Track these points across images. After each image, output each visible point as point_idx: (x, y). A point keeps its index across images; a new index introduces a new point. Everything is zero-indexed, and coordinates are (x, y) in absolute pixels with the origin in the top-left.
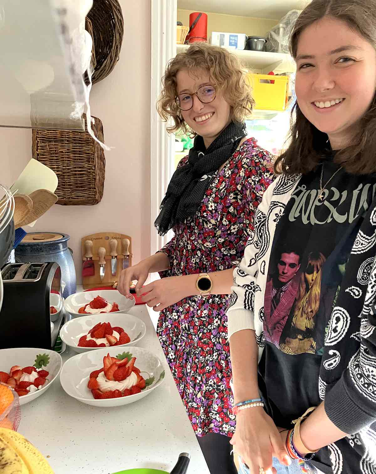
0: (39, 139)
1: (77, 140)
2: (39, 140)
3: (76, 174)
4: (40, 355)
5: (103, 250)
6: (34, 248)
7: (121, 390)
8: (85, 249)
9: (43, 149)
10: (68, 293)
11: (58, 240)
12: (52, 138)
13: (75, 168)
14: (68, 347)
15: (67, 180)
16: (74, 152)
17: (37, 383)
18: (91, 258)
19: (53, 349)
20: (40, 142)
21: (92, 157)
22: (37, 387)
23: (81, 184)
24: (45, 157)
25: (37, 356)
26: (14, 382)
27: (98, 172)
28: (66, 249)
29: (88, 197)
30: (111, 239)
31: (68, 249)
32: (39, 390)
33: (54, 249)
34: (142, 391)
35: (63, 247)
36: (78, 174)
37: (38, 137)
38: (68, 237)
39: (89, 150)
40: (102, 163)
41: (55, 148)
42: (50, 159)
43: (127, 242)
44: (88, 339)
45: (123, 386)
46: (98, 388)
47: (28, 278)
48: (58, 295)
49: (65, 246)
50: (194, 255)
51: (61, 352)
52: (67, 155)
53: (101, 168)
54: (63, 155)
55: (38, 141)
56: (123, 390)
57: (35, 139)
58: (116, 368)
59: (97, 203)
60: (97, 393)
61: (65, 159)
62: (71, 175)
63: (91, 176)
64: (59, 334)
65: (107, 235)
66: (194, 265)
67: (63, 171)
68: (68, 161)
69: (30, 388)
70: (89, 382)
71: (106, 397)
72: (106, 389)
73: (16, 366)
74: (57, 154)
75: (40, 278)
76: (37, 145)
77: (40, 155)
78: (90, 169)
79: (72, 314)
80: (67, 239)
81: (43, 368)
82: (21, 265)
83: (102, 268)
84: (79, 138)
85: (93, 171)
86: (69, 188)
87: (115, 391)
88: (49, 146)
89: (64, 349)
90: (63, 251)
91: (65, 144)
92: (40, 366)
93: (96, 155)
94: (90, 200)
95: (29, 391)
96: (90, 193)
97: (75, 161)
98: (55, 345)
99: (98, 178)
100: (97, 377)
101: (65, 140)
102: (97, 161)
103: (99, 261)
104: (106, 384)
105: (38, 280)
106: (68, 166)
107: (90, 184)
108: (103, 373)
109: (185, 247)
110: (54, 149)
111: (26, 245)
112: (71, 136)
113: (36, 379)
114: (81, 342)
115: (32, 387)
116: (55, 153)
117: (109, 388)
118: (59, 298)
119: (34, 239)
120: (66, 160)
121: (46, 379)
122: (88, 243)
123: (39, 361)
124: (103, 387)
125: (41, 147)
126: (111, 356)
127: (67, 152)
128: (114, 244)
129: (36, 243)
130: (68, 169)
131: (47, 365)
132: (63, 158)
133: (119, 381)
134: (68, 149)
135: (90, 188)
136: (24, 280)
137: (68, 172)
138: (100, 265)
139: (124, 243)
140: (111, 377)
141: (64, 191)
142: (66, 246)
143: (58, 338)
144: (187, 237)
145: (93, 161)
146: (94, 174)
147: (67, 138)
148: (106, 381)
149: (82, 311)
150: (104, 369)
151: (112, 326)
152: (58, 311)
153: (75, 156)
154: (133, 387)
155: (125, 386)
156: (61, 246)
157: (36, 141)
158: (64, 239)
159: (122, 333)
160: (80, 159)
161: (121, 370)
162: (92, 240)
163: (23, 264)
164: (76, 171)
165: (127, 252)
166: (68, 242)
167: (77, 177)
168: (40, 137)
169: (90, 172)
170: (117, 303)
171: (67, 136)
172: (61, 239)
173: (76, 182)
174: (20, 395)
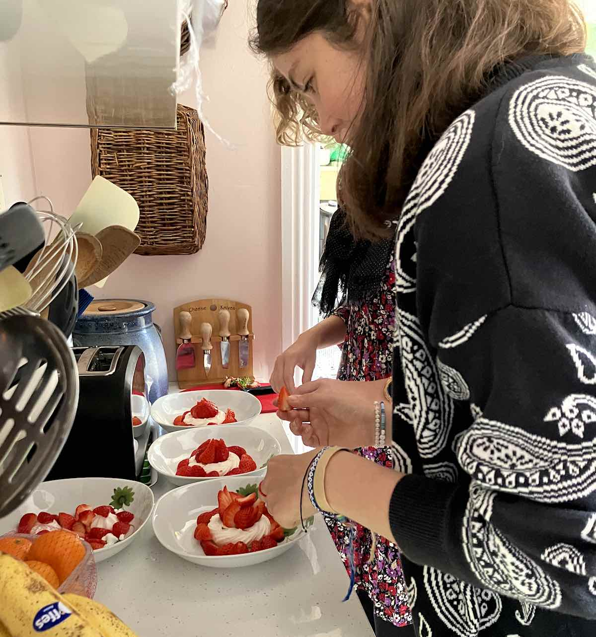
0: (102, 147)
1: (163, 147)
2: (102, 149)
3: (161, 204)
4: (119, 488)
5: (208, 328)
6: (102, 324)
7: (246, 543)
8: (179, 326)
9: (109, 164)
10: (156, 394)
11: (138, 312)
12: (122, 145)
13: (161, 193)
14: (161, 477)
15: (148, 214)
16: (158, 168)
17: (117, 531)
18: (189, 340)
19: (138, 479)
20: (103, 152)
21: (187, 175)
22: (118, 537)
23: (171, 219)
24: (112, 176)
25: (115, 490)
26: (83, 529)
27: (197, 199)
28: (150, 325)
29: (182, 242)
30: (219, 310)
31: (154, 326)
32: (120, 541)
33: (133, 326)
34: (278, 544)
35: (146, 323)
36: (166, 204)
37: (101, 144)
38: (153, 306)
39: (182, 163)
40: (203, 185)
41: (128, 161)
42: (121, 180)
43: (244, 314)
44: (191, 465)
45: (249, 537)
46: (209, 539)
47: (96, 370)
48: (142, 397)
49: (148, 321)
50: (383, 349)
51: (150, 484)
52: (148, 172)
53: (201, 193)
54: (141, 173)
55: (101, 151)
56: (249, 543)
57: (95, 147)
58: (238, 509)
59: (196, 252)
60: (209, 546)
61: (144, 179)
62: (154, 206)
63: (186, 206)
64: (146, 456)
65: (214, 304)
66: (384, 366)
67: (141, 199)
68: (150, 182)
69: (107, 538)
70: (197, 530)
71: (224, 552)
72: (222, 541)
73: (84, 505)
74: (131, 170)
75: (114, 371)
76: (100, 156)
77: (104, 173)
78: (184, 195)
79: (164, 427)
80: (151, 310)
81: (125, 508)
82: (84, 350)
83: (206, 356)
84: (166, 144)
85: (189, 198)
86: (152, 227)
87: (237, 544)
88: (118, 158)
89: (155, 480)
90: (146, 328)
91: (144, 153)
92: (120, 506)
93: (193, 171)
94: (185, 247)
95: (106, 543)
96: (185, 235)
97: (161, 182)
98: (140, 474)
99: (196, 209)
100: (209, 521)
101: (144, 147)
102: (195, 182)
103: (202, 344)
104: (222, 534)
105: (111, 373)
106: (150, 191)
107: (185, 220)
108: (217, 516)
109: (366, 335)
110: (127, 163)
111: (89, 319)
112: (153, 141)
113: (115, 526)
114: (181, 468)
115: (110, 537)
116: (129, 170)
117: (228, 539)
118: (144, 402)
119: (101, 310)
120: (145, 182)
121: (130, 525)
122: (183, 316)
123: (117, 498)
124: (219, 538)
125: (105, 160)
126: (229, 490)
127: (148, 168)
128: (224, 317)
129: (103, 315)
130: (149, 195)
131: (131, 503)
132: (141, 177)
133: (244, 528)
134: (149, 163)
135: (185, 227)
136: (90, 372)
137: (150, 201)
138: (204, 351)
139: (240, 315)
140: (232, 522)
141: (144, 231)
142: (151, 321)
143: (145, 462)
144: (369, 319)
145: (190, 182)
146: (191, 204)
147: (147, 144)
148: (223, 528)
149: (179, 422)
150: (220, 511)
151: (228, 445)
152: (143, 422)
153: (160, 175)
154: (264, 537)
155: (252, 536)
156: (142, 320)
157: (98, 151)
158: (147, 310)
159: (244, 455)
160: (168, 179)
161: (246, 512)
162: (190, 312)
163: (86, 349)
164: (162, 199)
165: (245, 331)
166: (153, 313)
167: (163, 209)
168: (104, 144)
169: (184, 200)
170: (232, 410)
171: (147, 140)
172: (143, 310)
173: (163, 217)
174: (94, 548)
